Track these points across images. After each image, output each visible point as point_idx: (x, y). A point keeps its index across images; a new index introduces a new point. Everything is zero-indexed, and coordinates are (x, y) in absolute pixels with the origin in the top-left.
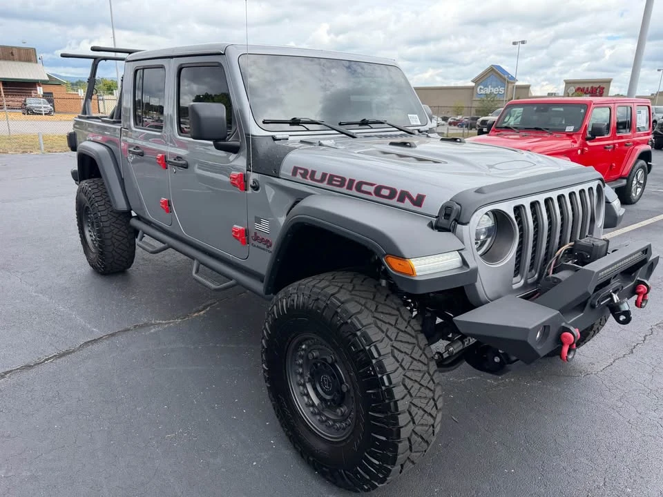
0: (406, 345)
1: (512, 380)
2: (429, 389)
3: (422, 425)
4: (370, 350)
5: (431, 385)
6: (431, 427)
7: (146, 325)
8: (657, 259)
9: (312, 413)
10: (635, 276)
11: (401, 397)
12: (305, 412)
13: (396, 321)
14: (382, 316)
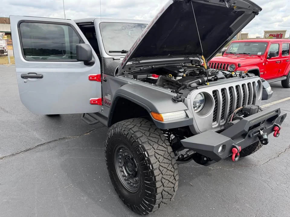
0: (162, 151)
1: (221, 167)
2: (171, 171)
3: (168, 187)
4: (144, 153)
5: (173, 170)
6: (173, 188)
7: (64, 138)
8: (285, 115)
9: (124, 179)
10: (274, 122)
11: (158, 174)
12: (122, 179)
13: (158, 141)
14: (151, 139)
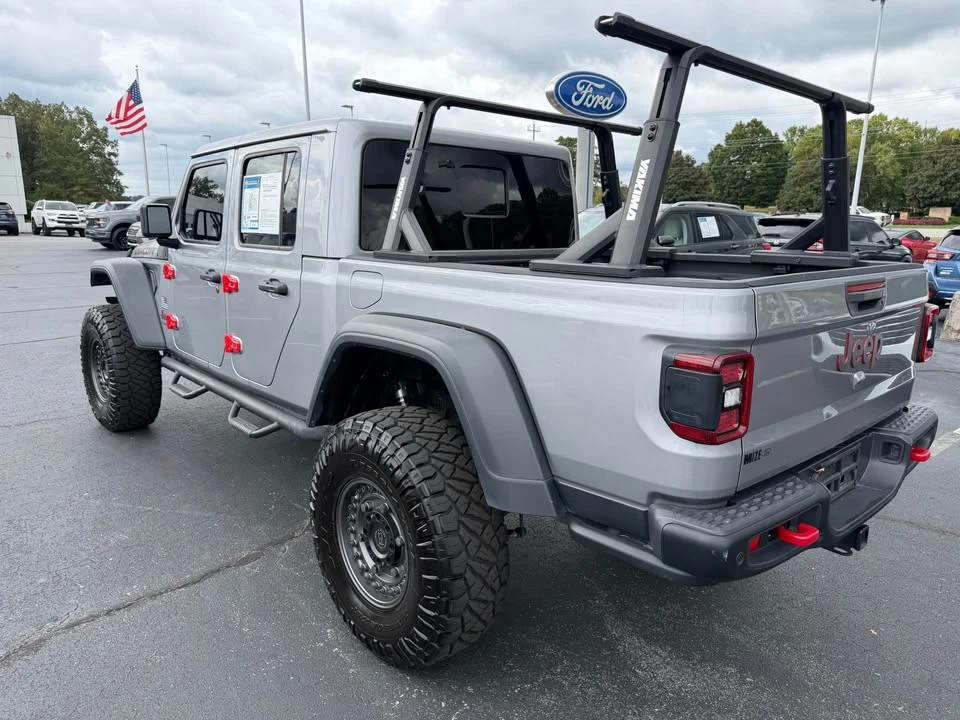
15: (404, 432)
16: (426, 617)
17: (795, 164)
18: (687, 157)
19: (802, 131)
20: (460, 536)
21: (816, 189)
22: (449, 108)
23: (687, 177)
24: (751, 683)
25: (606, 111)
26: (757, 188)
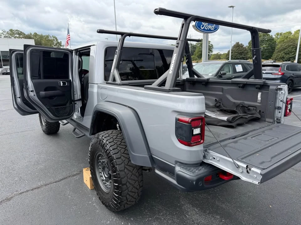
15: (111, 138)
16: (116, 196)
17: (278, 45)
18: (241, 44)
19: (281, 34)
20: (125, 172)
21: (285, 53)
22: (130, 37)
23: (241, 50)
24: (224, 222)
25: (212, 30)
26: (265, 54)
